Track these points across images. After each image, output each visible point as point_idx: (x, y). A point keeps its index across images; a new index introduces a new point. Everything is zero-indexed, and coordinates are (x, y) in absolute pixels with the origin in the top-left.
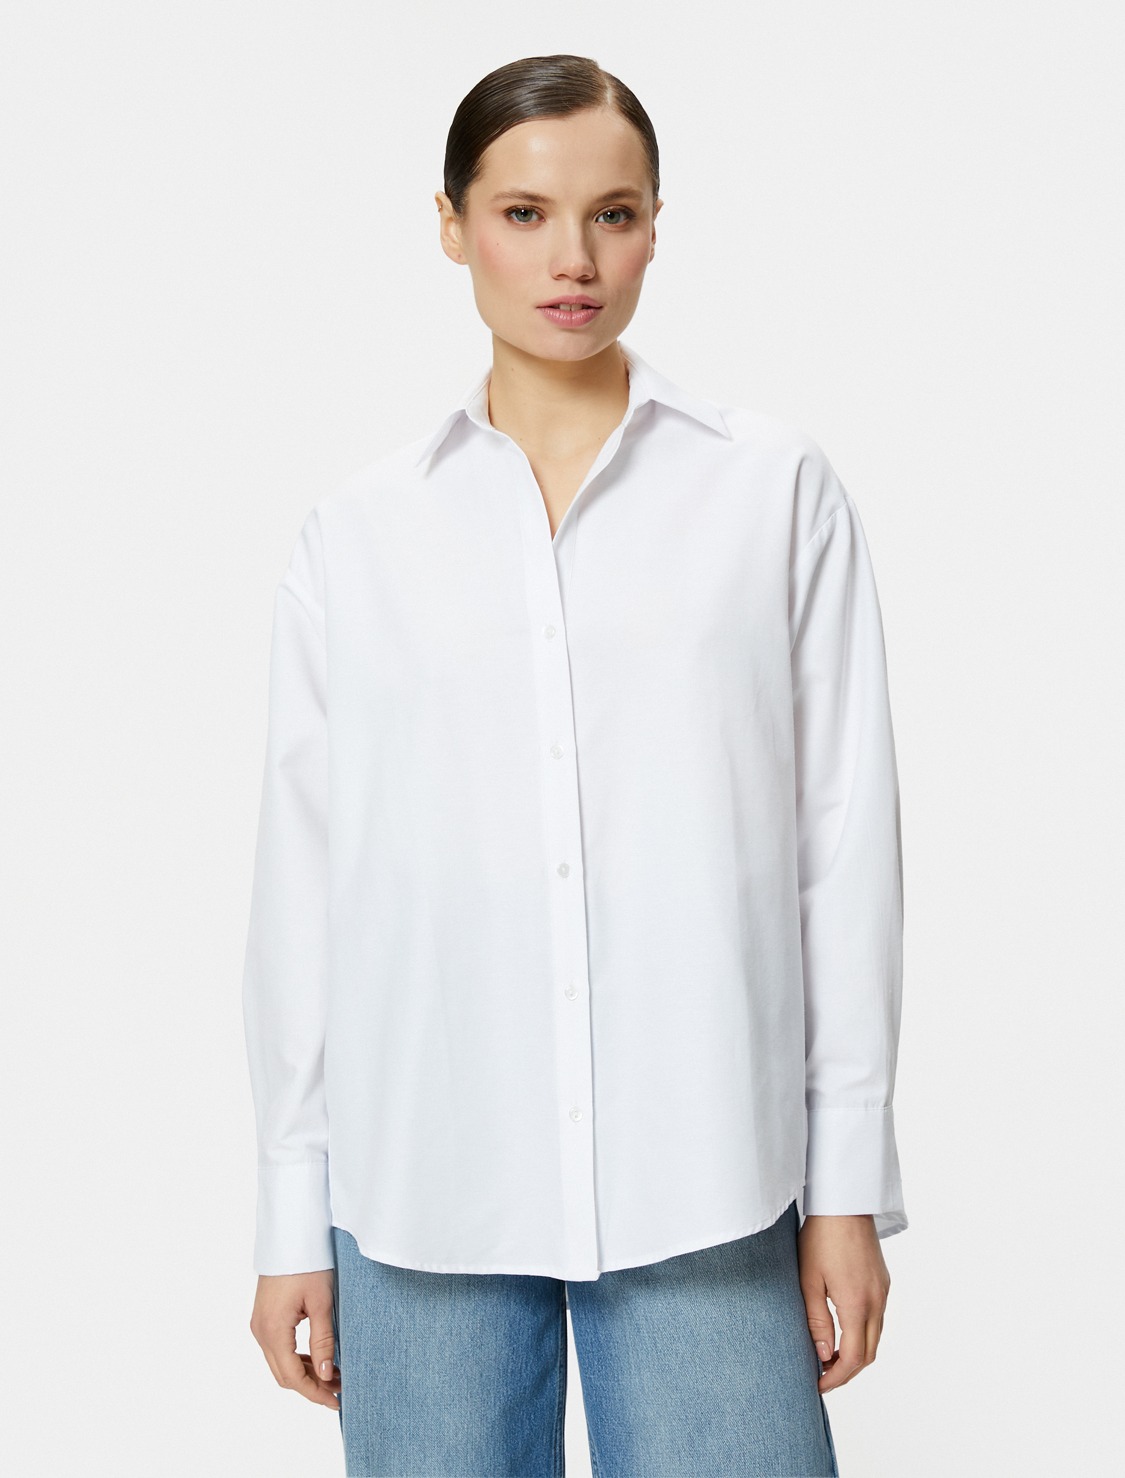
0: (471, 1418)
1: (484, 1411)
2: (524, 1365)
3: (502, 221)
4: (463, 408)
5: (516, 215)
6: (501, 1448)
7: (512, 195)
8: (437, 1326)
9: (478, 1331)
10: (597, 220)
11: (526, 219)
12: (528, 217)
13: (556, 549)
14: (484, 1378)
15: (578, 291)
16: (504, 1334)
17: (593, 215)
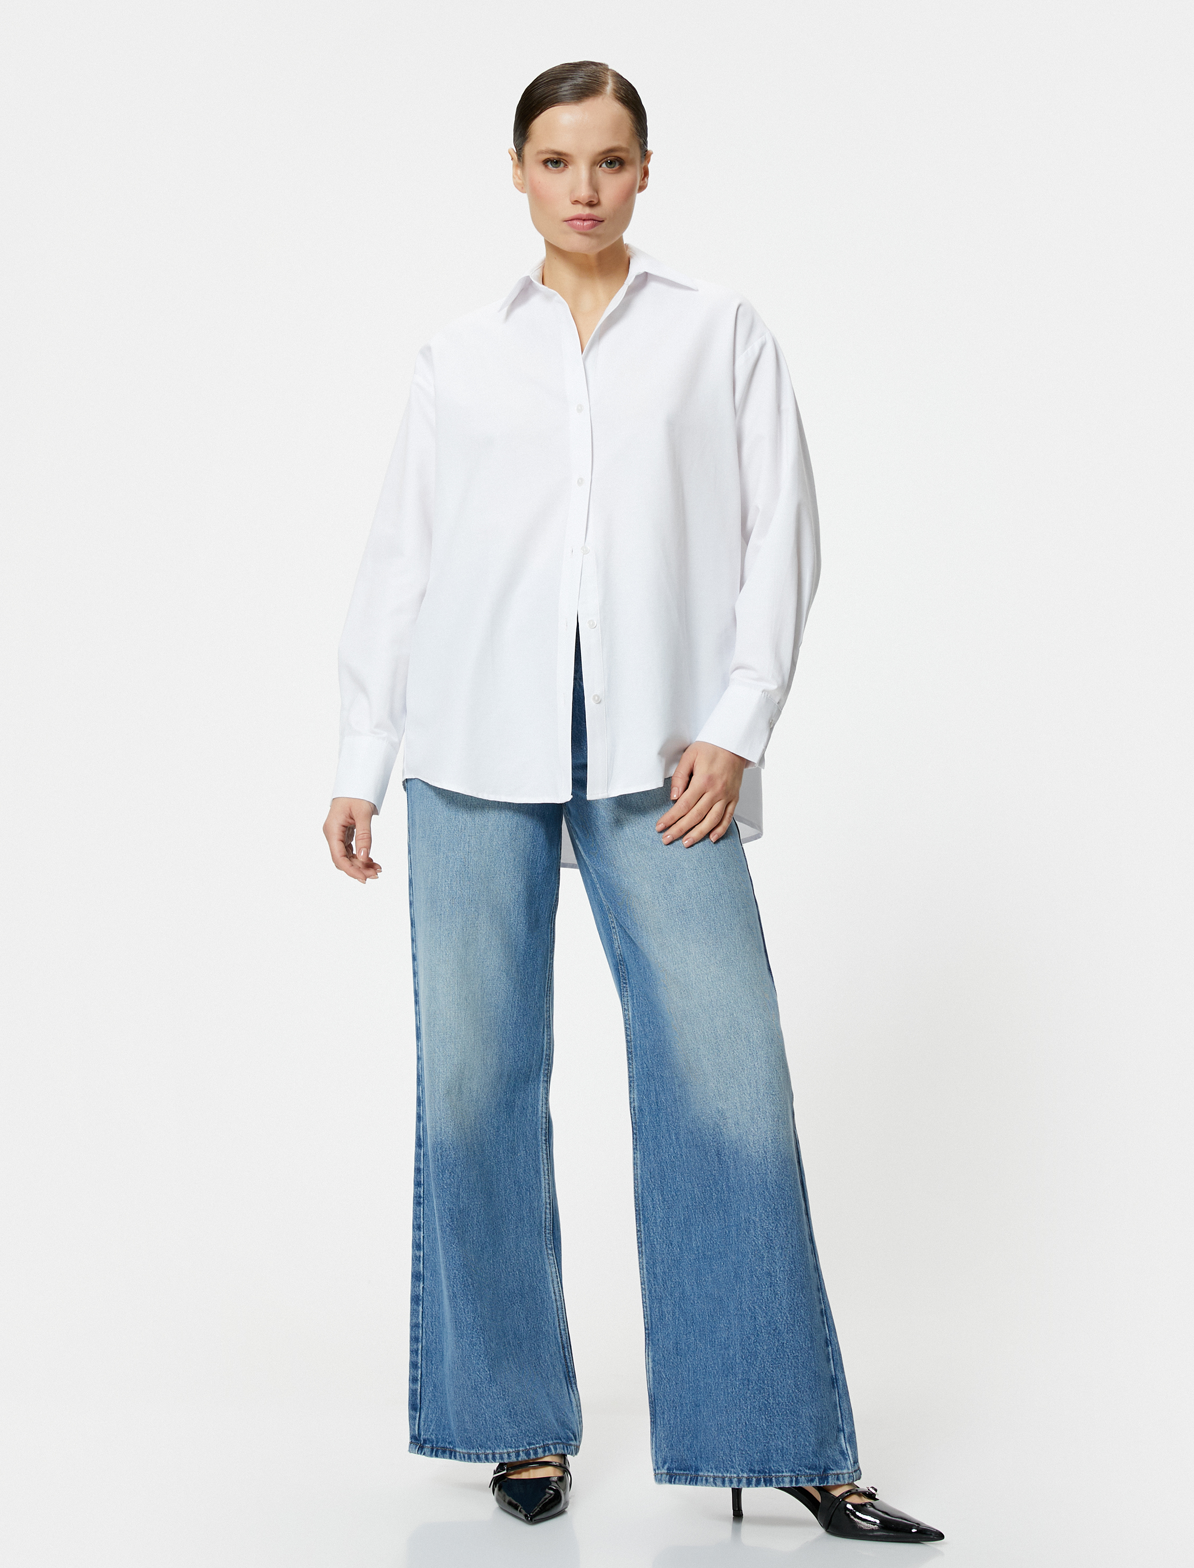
0: (505, 887)
1: (514, 884)
2: (539, 858)
3: (541, 168)
4: (528, 275)
5: (551, 163)
6: (523, 912)
7: (547, 152)
8: (490, 824)
9: (514, 829)
10: (600, 166)
11: (557, 166)
12: (558, 164)
13: (585, 360)
14: (516, 862)
15: (587, 211)
16: (529, 834)
17: (597, 163)
